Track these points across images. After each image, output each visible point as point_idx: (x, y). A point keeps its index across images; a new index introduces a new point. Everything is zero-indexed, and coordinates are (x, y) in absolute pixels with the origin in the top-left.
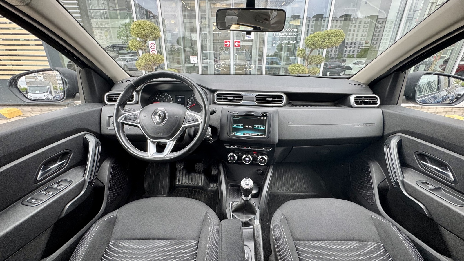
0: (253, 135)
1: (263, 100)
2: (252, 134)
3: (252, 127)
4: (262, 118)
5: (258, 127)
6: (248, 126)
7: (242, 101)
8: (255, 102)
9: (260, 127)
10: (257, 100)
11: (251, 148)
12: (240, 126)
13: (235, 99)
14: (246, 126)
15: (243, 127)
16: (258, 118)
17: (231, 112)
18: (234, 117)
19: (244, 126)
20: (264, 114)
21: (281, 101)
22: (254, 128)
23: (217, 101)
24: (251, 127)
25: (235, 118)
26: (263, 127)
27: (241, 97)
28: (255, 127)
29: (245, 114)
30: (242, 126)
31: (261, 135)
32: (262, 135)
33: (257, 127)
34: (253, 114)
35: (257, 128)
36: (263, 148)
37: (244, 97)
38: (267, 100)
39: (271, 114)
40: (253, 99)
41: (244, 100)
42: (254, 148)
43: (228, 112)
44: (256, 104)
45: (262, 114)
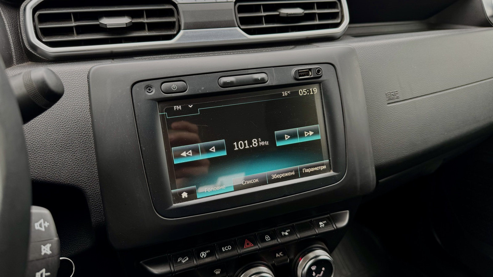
0: (280, 176)
1: (269, 19)
2: (274, 177)
3: (267, 143)
4: (302, 92)
5: (293, 136)
6: (250, 143)
7: (182, 32)
8: (238, 28)
9: (302, 135)
10: (243, 21)
11: (272, 239)
12: (213, 149)
13: (140, 27)
14: (240, 145)
15: (224, 153)
16: (285, 94)
17: (149, 88)
18: (170, 111)
19: (230, 148)
20: (307, 72)
21: (334, 16)
22: (279, 144)
23: (46, 43)
24: (262, 143)
25: (178, 112)
26: (311, 133)
28: (282, 138)
29: (226, 85)
30: (219, 148)
31: (313, 169)
32: (316, 169)
33: (287, 137)
34: (263, 81)
35: (287, 142)
36: (321, 223)
37: (183, 12)
38: (281, 15)
39: (336, 66)
40: (227, 18)
41: (185, 24)
42: (285, 232)
43: (129, 87)
44: (245, 37)
45: (299, 72)
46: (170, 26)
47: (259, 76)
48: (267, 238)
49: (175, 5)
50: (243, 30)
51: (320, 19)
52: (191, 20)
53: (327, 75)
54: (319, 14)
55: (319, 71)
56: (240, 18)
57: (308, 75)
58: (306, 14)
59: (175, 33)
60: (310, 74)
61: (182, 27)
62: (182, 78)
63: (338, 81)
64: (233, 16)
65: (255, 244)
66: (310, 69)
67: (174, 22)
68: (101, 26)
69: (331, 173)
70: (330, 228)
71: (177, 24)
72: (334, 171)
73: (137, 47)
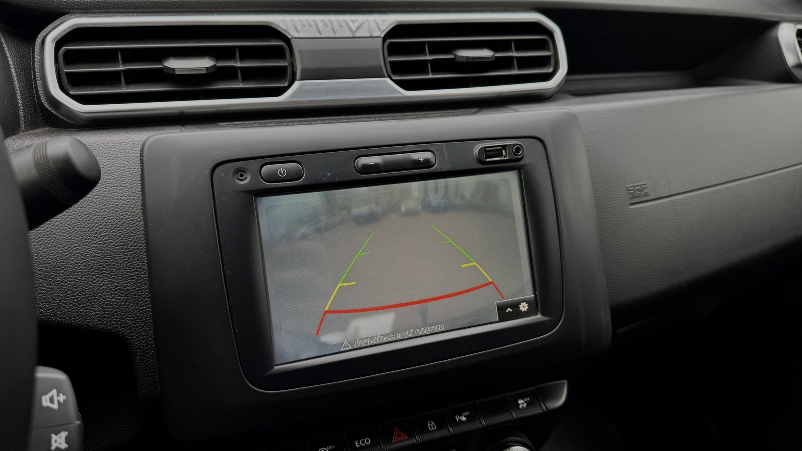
1: (438, 66)
7: (297, 84)
8: (388, 80)
10: (396, 69)
11: (440, 427)
13: (229, 74)
17: (240, 172)
20: (498, 152)
21: (543, 62)
23: (76, 98)
27: (278, 53)
29: (366, 169)
34: (427, 163)
36: (521, 402)
37: (300, 51)
38: (458, 60)
39: (546, 142)
40: (371, 62)
41: (303, 70)
42: (461, 415)
43: (208, 172)
44: (399, 93)
45: (486, 151)
46: (279, 74)
47: (421, 156)
48: (432, 426)
49: (287, 40)
50: (396, 82)
51: (520, 67)
52: (312, 65)
53: (531, 155)
54: (518, 58)
55: (518, 150)
56: (391, 63)
57: (501, 155)
58: (497, 58)
59: (286, 84)
60: (504, 154)
61: (298, 75)
62: (295, 158)
63: (549, 167)
64: (380, 60)
65: (411, 436)
66: (504, 147)
67: (285, 68)
68: (165, 71)
69: (538, 317)
70: (536, 411)
71: (289, 71)
72: (543, 314)
73: (223, 106)
